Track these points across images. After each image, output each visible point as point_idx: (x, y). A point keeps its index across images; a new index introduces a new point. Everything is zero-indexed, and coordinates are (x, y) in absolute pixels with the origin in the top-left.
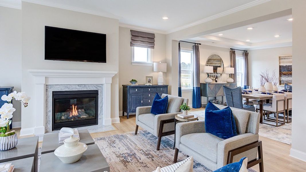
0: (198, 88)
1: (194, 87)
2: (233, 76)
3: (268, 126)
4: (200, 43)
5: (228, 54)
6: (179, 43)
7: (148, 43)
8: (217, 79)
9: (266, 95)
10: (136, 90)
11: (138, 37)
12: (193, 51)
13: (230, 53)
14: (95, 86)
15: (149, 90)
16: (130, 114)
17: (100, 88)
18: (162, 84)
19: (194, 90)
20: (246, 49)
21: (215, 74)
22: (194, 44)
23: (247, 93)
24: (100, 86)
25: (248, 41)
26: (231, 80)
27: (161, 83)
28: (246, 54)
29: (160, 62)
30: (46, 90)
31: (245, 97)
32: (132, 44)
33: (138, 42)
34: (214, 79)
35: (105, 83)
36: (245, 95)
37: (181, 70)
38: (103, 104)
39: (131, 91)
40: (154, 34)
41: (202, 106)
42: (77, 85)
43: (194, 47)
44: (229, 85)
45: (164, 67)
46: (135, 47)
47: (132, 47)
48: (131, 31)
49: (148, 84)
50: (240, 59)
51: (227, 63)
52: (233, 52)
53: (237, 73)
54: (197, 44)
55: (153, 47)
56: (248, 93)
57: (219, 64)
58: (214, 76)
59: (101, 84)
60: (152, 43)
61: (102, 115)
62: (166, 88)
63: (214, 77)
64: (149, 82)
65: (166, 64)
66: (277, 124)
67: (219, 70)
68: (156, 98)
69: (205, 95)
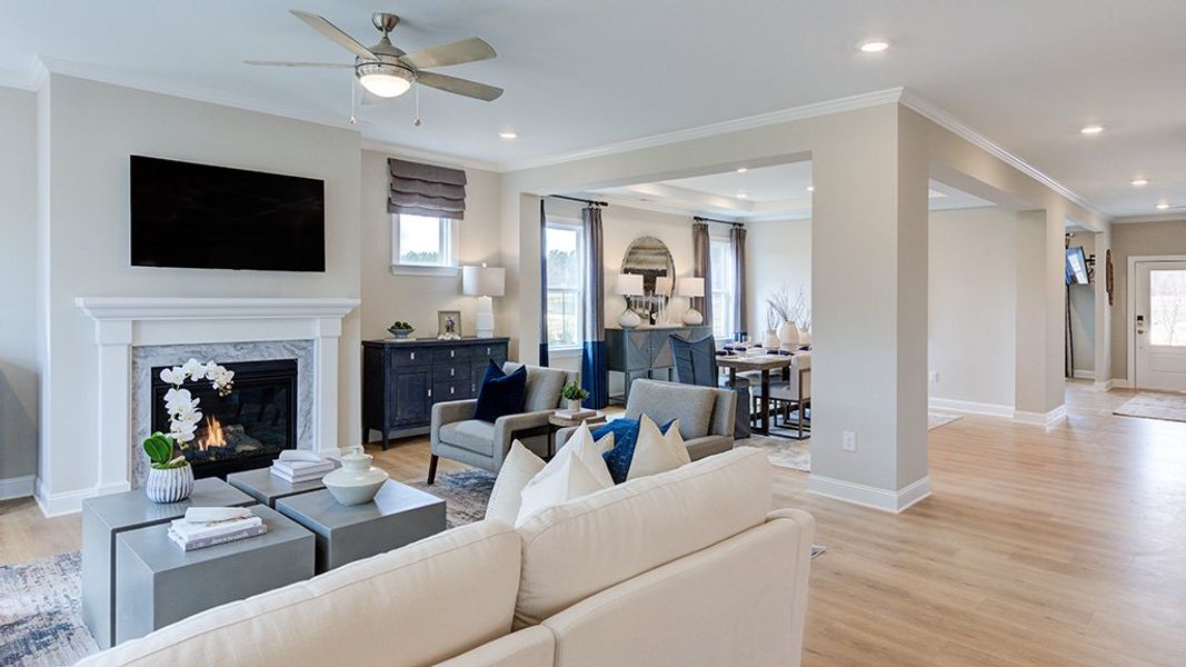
0: (597, 345)
1: (585, 343)
2: (702, 304)
3: (781, 439)
4: (605, 201)
5: (687, 234)
6: (542, 201)
7: (444, 201)
8: (654, 316)
9: (779, 355)
10: (412, 355)
11: (412, 183)
12: (582, 228)
13: (694, 232)
14: (288, 346)
15: (453, 355)
16: (393, 435)
17: (302, 353)
18: (490, 336)
19: (585, 351)
20: (737, 219)
21: (651, 299)
22: (586, 205)
23: (730, 354)
24: (304, 344)
25: (742, 196)
26: (696, 317)
27: (486, 331)
28: (739, 233)
29: (484, 265)
30: (134, 363)
31: (725, 364)
32: (392, 207)
33: (412, 197)
34: (647, 312)
35: (318, 335)
36: (726, 358)
37: (549, 287)
38: (311, 404)
39: (396, 360)
40: (463, 172)
41: (611, 401)
42: (230, 343)
43: (588, 213)
44: (689, 332)
45: (497, 279)
46: (401, 215)
47: (394, 215)
48: (389, 161)
49: (448, 337)
50: (723, 250)
51: (683, 262)
52: (701, 228)
53: (713, 296)
54: (597, 203)
55: (460, 216)
56: (734, 354)
57: (661, 264)
58: (647, 303)
59: (307, 341)
60: (459, 203)
61: (311, 437)
62: (502, 348)
63: (647, 308)
64: (450, 328)
65: (502, 270)
66: (800, 434)
67: (662, 284)
68: (489, 375)
69: (620, 367)
